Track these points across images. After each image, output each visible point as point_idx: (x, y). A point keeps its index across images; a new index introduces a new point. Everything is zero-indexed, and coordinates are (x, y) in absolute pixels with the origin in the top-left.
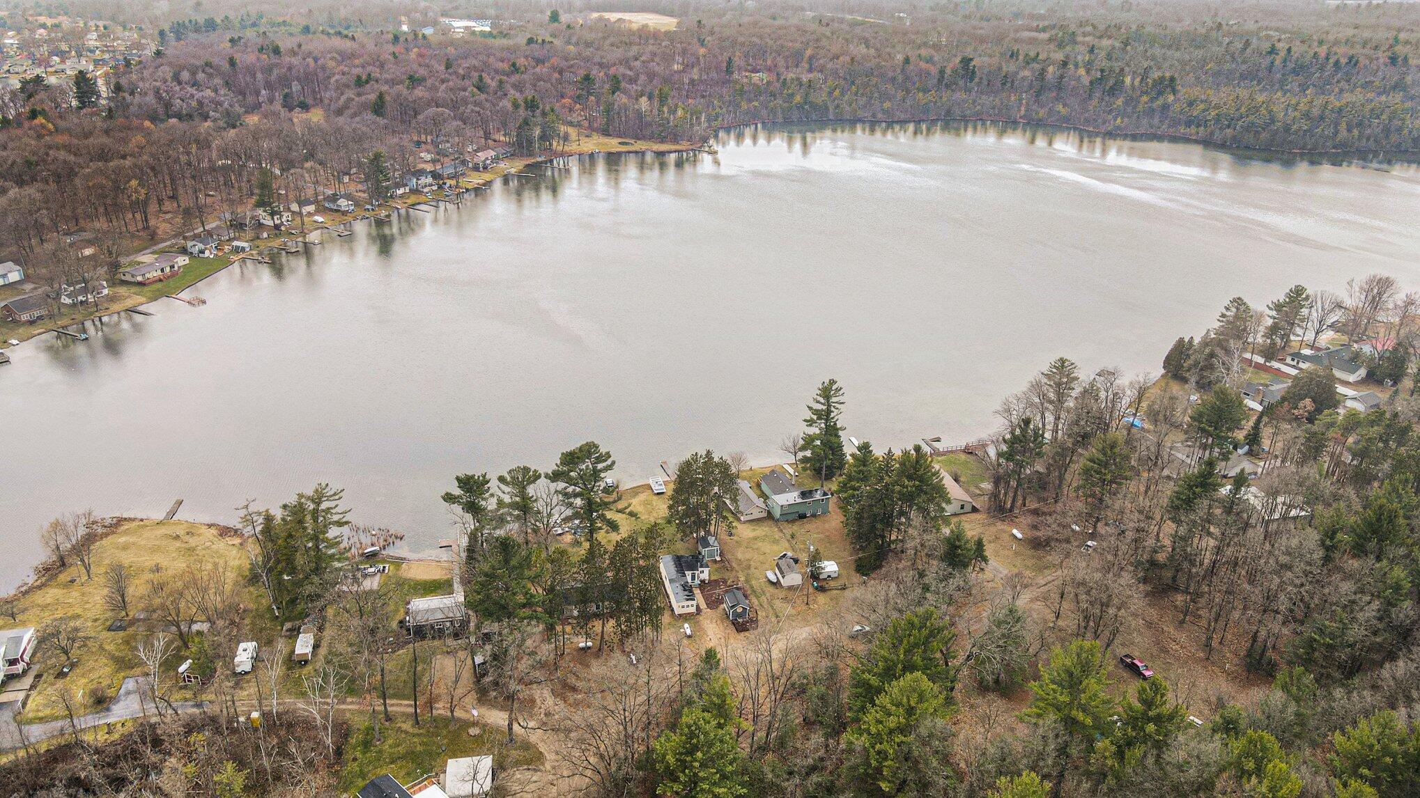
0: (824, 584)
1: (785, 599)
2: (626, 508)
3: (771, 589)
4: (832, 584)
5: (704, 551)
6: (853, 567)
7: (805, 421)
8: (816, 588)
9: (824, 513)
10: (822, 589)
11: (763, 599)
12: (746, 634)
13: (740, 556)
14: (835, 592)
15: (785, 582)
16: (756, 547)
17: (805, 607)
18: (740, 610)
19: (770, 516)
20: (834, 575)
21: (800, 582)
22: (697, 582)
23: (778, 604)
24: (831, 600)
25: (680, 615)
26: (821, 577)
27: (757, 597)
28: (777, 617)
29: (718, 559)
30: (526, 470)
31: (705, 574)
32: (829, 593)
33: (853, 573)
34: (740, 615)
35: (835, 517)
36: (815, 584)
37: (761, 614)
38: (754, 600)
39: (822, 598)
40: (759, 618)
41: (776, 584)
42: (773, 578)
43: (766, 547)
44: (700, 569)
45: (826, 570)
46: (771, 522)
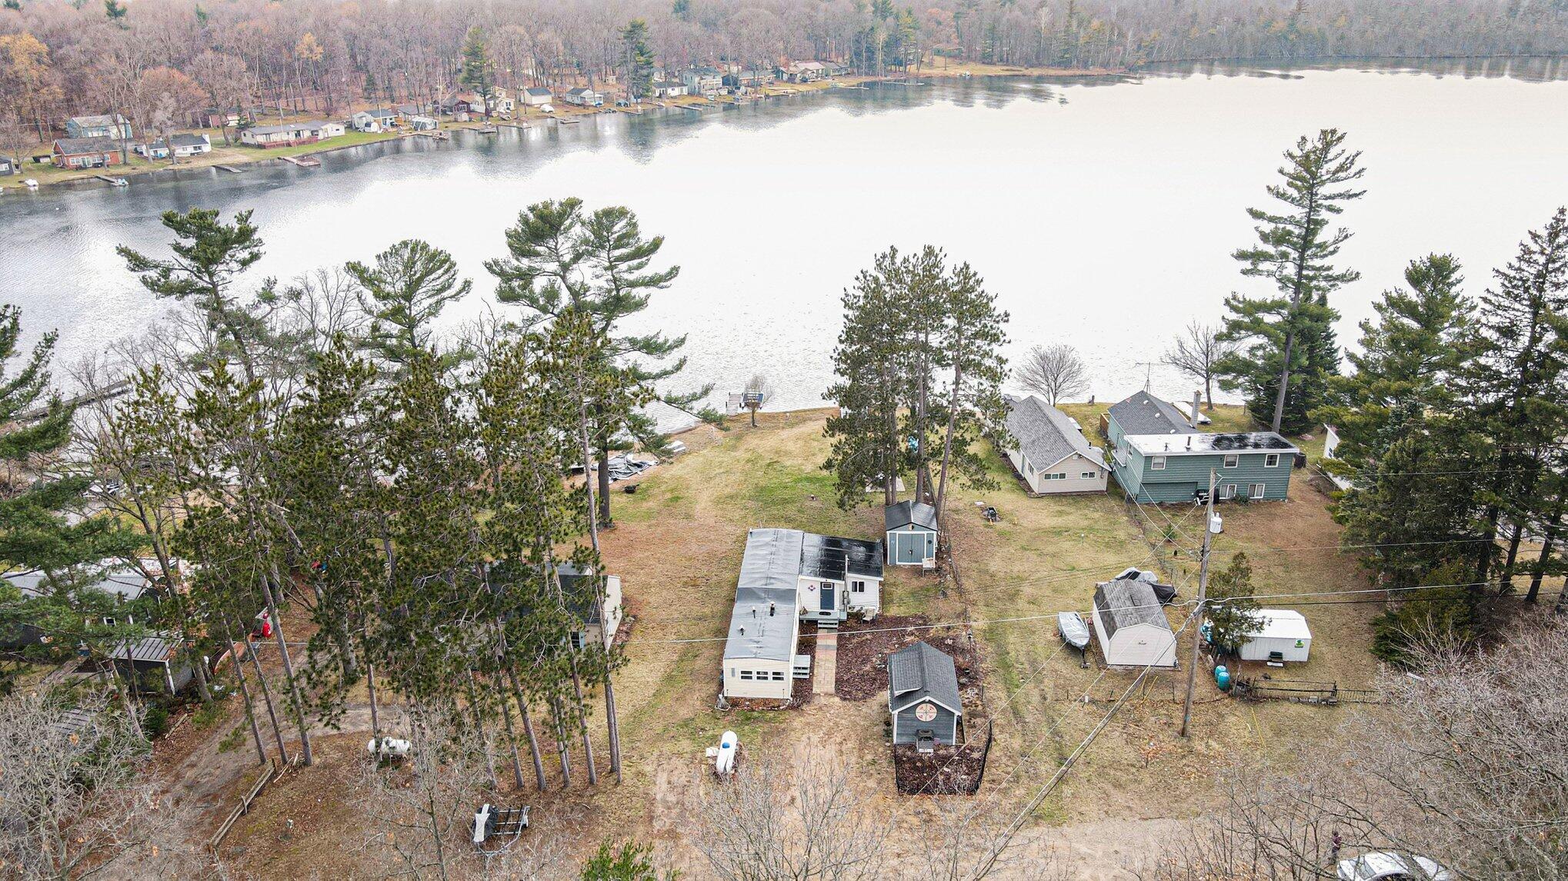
0: (1255, 676)
1: (1106, 705)
2: (695, 397)
3: (1068, 668)
4: (1284, 681)
5: (896, 536)
6: (1368, 638)
7: (1242, 256)
8: (1226, 688)
9: (1272, 500)
10: (1246, 693)
11: (1029, 694)
12: (930, 804)
13: (995, 565)
14: (1294, 709)
15: (1120, 650)
16: (1051, 549)
17: (1169, 742)
18: (926, 714)
19: (1115, 487)
20: (1292, 655)
21: (1169, 660)
22: (838, 613)
23: (1076, 717)
24: (1279, 732)
25: (735, 703)
26: (1248, 653)
27: (1010, 686)
28: (1062, 759)
29: (928, 563)
30: (418, 247)
31: (868, 601)
32: (1269, 708)
33: (1367, 659)
34: (926, 734)
35: (1306, 509)
36: (1223, 672)
37: (1007, 741)
38: (997, 695)
39: (1239, 721)
40: (995, 752)
41: (1085, 653)
42: (1079, 636)
43: (1083, 556)
44: (852, 577)
45: (1268, 632)
46: (1113, 503)
